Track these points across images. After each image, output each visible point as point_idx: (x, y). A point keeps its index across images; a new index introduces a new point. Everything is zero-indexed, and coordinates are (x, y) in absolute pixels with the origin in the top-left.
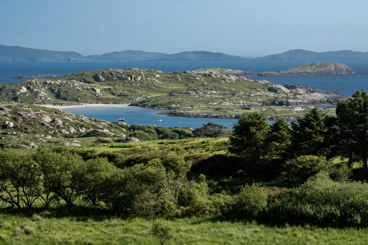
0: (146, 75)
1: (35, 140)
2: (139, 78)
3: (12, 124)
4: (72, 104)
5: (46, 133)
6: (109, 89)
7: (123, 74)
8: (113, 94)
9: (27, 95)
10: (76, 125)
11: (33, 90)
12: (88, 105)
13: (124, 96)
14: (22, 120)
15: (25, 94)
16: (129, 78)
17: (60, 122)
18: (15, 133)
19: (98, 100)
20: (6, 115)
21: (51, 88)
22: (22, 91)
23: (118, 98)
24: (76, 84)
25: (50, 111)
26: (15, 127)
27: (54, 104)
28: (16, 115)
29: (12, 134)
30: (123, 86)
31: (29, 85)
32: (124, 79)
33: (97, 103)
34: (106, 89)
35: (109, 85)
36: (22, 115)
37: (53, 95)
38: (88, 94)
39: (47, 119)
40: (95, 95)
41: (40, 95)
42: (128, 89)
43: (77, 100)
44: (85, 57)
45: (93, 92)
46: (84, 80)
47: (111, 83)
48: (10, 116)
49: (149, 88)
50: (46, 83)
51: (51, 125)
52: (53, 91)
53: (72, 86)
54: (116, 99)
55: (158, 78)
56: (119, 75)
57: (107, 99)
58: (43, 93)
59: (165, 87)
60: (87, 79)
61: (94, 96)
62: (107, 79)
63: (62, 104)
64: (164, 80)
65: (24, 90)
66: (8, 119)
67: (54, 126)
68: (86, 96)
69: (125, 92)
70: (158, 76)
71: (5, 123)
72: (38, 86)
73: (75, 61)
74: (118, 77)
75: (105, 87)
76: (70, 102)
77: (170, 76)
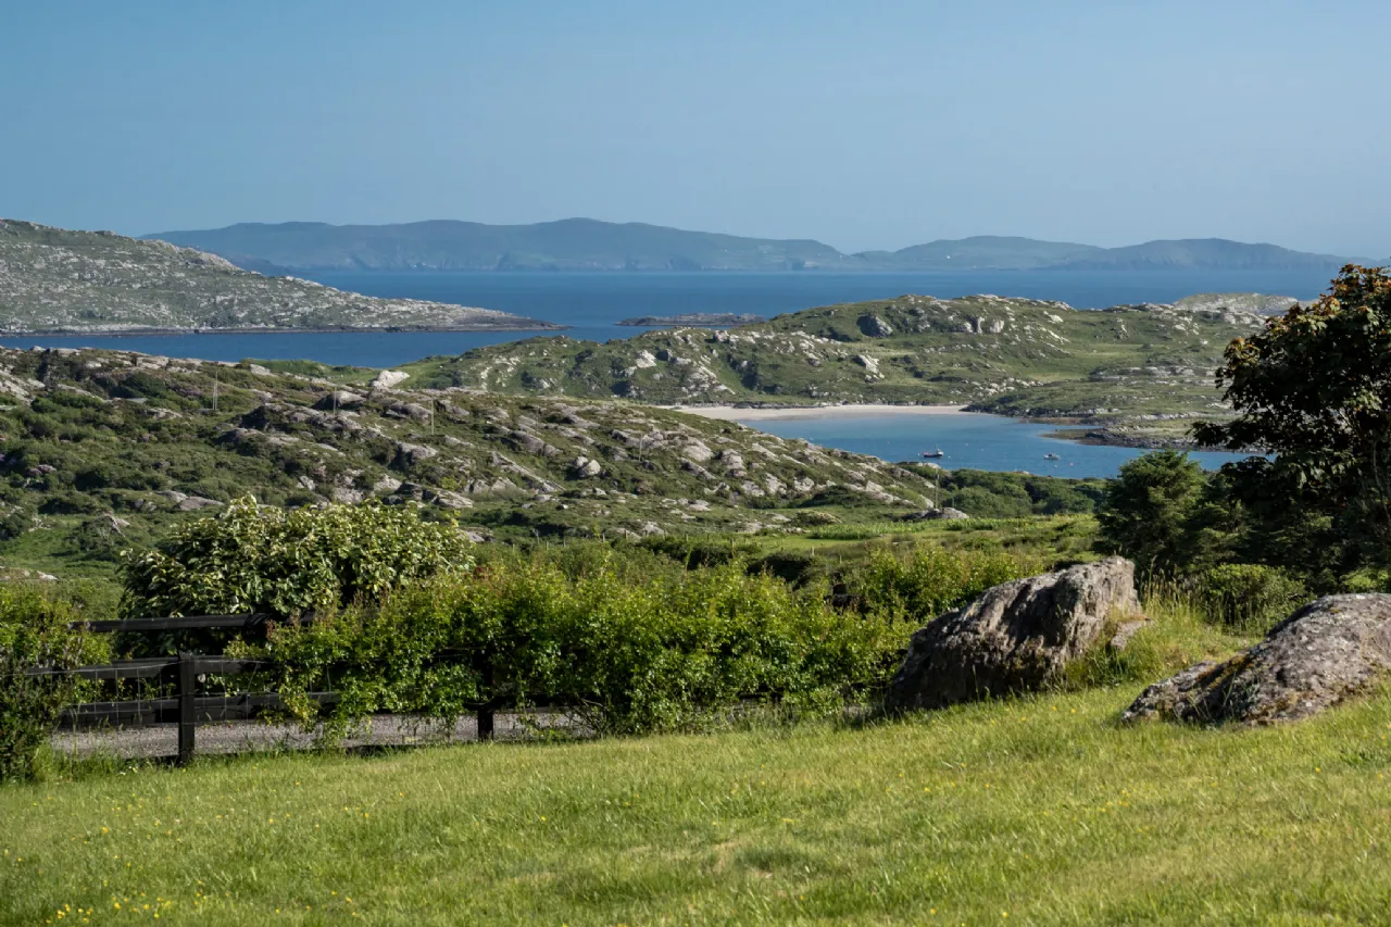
0: (1018, 317)
1: (659, 514)
2: (999, 326)
3: (595, 467)
4: (790, 405)
5: (695, 493)
6: (906, 359)
7: (950, 312)
8: (918, 375)
9: (657, 376)
10: (784, 471)
11: (674, 360)
12: (841, 408)
13: (950, 379)
14: (623, 452)
15: (650, 372)
16: (969, 326)
17: (738, 461)
18: (603, 493)
19: (871, 392)
20: (578, 439)
21: (729, 356)
22: (641, 364)
23: (932, 386)
24: (805, 345)
25: (710, 428)
26: (604, 476)
27: (739, 405)
28: (608, 438)
29: (593, 496)
30: (950, 349)
31: (662, 347)
32: (951, 330)
33: (867, 402)
34: (895, 359)
35: (907, 345)
36: (625, 439)
37: (734, 375)
38: (840, 373)
39: (700, 452)
40: (862, 376)
41: (697, 376)
42: (963, 359)
43: (808, 393)
44: (846, 258)
45: (855, 366)
46: (830, 329)
47: (913, 339)
48: (591, 441)
49: (1029, 356)
50: (715, 340)
51: (709, 470)
52: (735, 364)
53: (792, 348)
54: (926, 391)
55: (1056, 327)
56: (936, 316)
57: (896, 389)
58: (704, 371)
59: (1078, 353)
60: (840, 328)
61: (857, 380)
62: (901, 327)
63: (760, 405)
64: (1075, 333)
65: (649, 359)
66: (584, 450)
67: (718, 473)
68: (834, 378)
69: (956, 367)
70: (1057, 319)
71: (574, 462)
72: (691, 348)
73: (815, 268)
74: (934, 323)
75: (894, 353)
76: (786, 398)
77: (1093, 319)
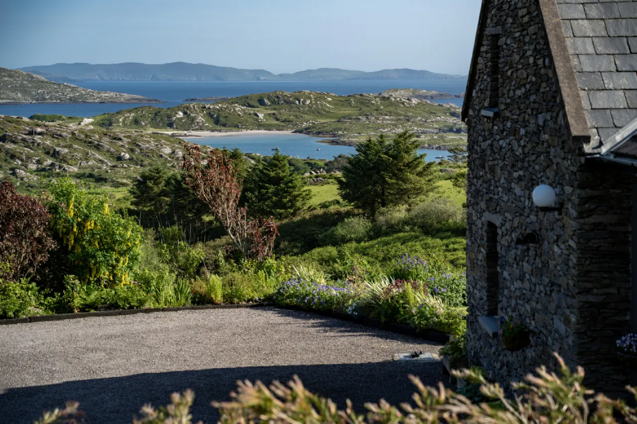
0: (315, 99)
2: (308, 102)
3: (127, 156)
4: (231, 131)
6: (274, 114)
7: (291, 97)
8: (277, 120)
9: (183, 121)
11: (189, 115)
12: (249, 132)
13: (288, 121)
14: (139, 151)
15: (180, 119)
16: (297, 102)
19: (260, 126)
21: (210, 113)
22: (178, 116)
23: (282, 124)
24: (237, 109)
26: (131, 159)
27: (212, 131)
30: (290, 110)
31: (186, 110)
32: (291, 103)
33: (259, 130)
34: (270, 114)
35: (275, 109)
37: (212, 120)
38: (249, 119)
40: (257, 120)
41: (198, 120)
42: (294, 114)
43: (238, 126)
45: (255, 117)
46: (248, 103)
47: (277, 107)
48: (127, 146)
49: (318, 112)
50: (205, 107)
52: (212, 116)
53: (232, 110)
54: (280, 126)
55: (329, 102)
56: (286, 98)
57: (270, 125)
58: (200, 119)
59: (336, 111)
60: (251, 103)
61: (255, 122)
62: (273, 102)
63: (220, 131)
64: (336, 104)
65: (180, 114)
66: (124, 150)
68: (247, 121)
69: (292, 117)
70: (329, 99)
72: (196, 110)
74: (285, 101)
75: (269, 112)
76: (230, 128)
77: (343, 99)
